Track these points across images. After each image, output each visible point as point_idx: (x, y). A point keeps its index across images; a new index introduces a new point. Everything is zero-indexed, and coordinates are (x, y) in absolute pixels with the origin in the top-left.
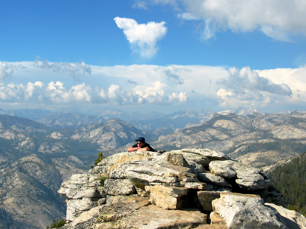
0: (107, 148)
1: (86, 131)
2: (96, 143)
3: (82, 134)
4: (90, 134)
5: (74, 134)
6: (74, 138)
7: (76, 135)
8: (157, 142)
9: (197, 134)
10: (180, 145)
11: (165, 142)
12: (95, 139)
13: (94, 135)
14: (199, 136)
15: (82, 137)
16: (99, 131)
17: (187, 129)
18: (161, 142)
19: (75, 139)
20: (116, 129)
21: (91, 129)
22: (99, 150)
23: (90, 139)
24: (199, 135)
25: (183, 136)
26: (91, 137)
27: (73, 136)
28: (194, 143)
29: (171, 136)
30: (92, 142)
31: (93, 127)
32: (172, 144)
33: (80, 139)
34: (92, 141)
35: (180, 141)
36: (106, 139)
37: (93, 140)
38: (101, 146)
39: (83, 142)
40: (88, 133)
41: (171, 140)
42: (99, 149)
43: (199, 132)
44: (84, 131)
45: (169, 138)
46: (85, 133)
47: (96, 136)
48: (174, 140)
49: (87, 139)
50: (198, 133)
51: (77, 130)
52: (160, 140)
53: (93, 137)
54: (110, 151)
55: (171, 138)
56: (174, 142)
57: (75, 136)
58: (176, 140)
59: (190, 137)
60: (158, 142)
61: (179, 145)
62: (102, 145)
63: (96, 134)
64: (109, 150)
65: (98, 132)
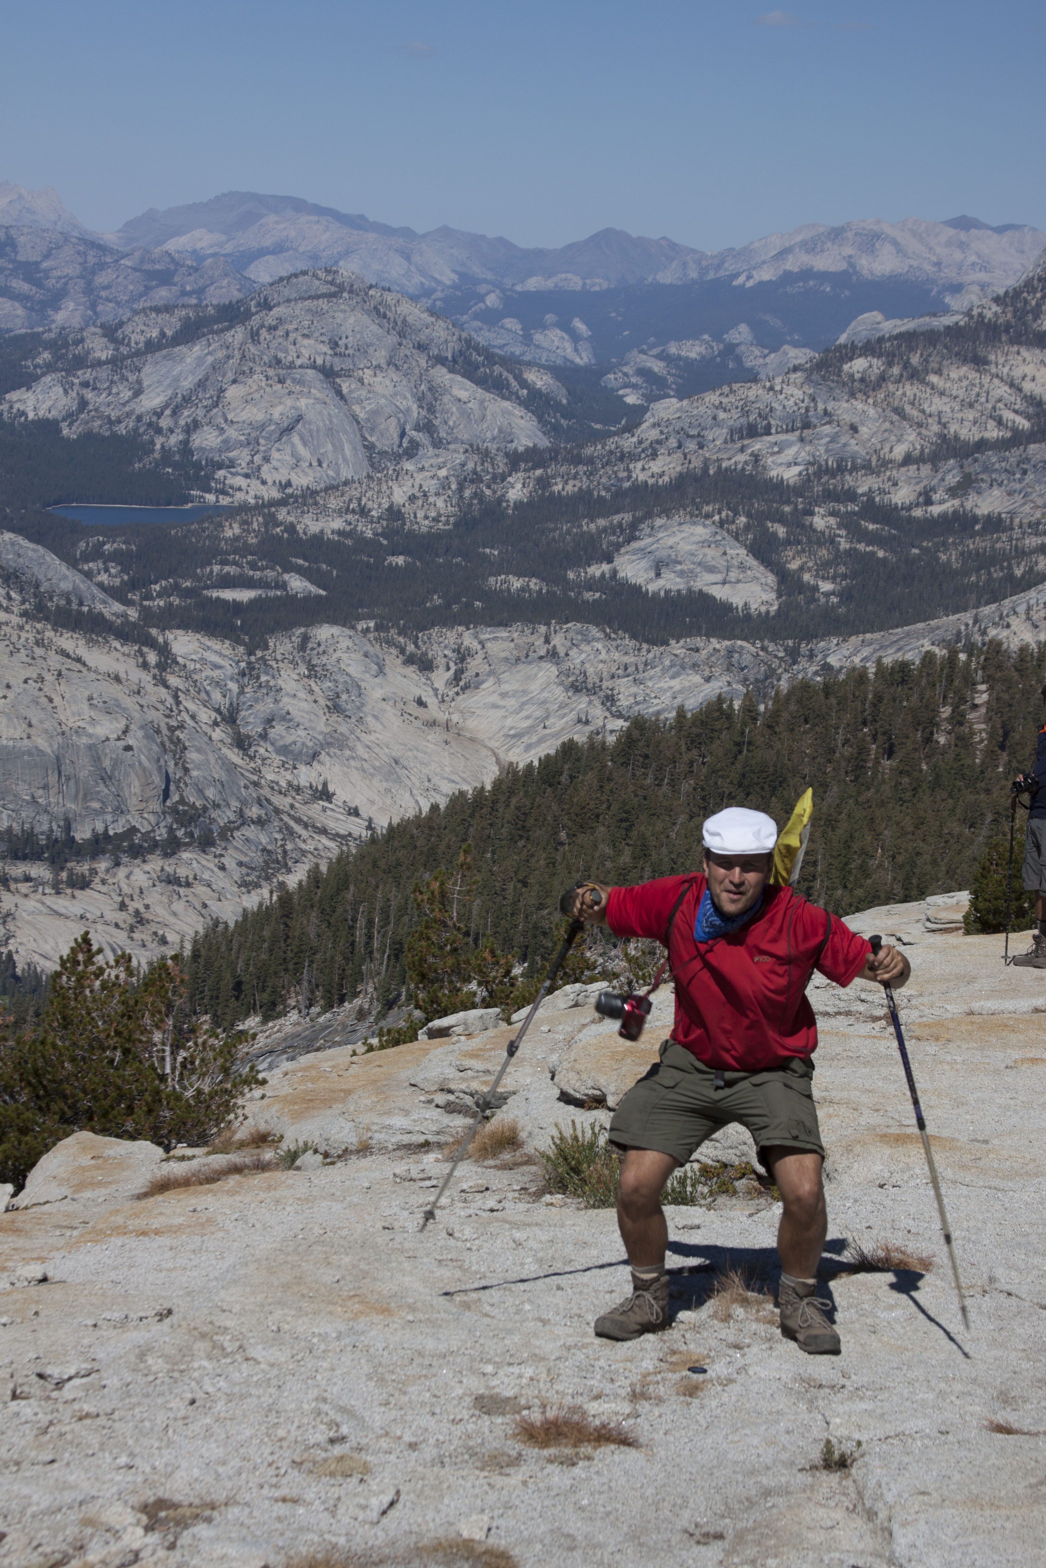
0: (264, 483)
1: (116, 362)
2: (185, 448)
3: (85, 385)
4: (139, 382)
5: (27, 381)
6: (23, 413)
7: (39, 388)
8: (628, 442)
9: (923, 381)
10: (796, 470)
11: (691, 446)
12: (182, 422)
13: (169, 392)
14: (937, 404)
15: (83, 404)
16: (210, 359)
17: (850, 352)
18: (659, 442)
19: (31, 415)
20: (334, 344)
21: (151, 347)
22: (210, 498)
23: (139, 418)
24: (942, 394)
25: (821, 406)
26: (151, 401)
27: (13, 396)
28: (899, 452)
29: (732, 398)
30: (159, 441)
31: (163, 334)
32: (742, 458)
33: (71, 417)
34: (159, 431)
35: (802, 440)
36: (260, 417)
37: (165, 422)
38: (221, 474)
39: (88, 437)
40: (124, 378)
41: (732, 431)
42: (209, 491)
43: (939, 372)
44: (99, 363)
45: (722, 415)
46: (104, 373)
47: (187, 400)
48: (752, 432)
49: (119, 421)
50: (933, 378)
51: (46, 356)
52: (654, 425)
53: (166, 406)
54: (282, 502)
55: (735, 414)
56: (758, 445)
57: (30, 394)
58: (769, 426)
59: (872, 412)
60: (640, 442)
61: (789, 465)
62: (232, 464)
63: (187, 384)
64: (275, 494)
65: (198, 365)
